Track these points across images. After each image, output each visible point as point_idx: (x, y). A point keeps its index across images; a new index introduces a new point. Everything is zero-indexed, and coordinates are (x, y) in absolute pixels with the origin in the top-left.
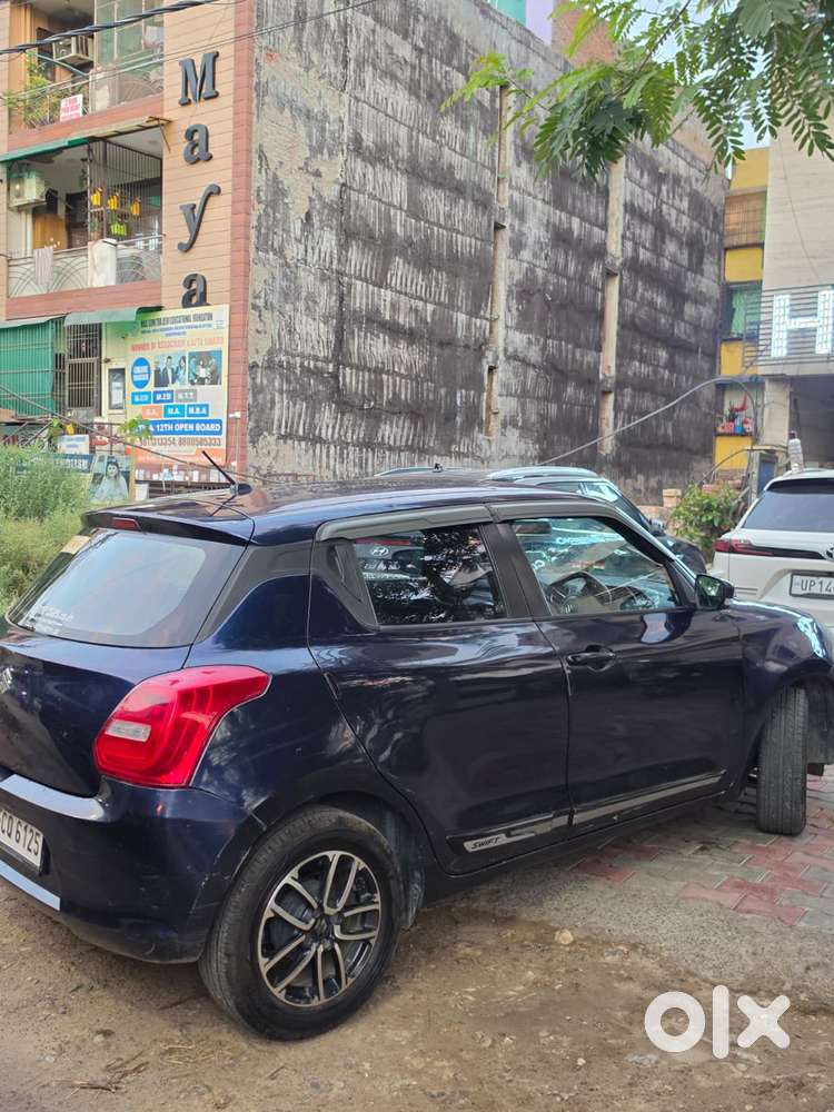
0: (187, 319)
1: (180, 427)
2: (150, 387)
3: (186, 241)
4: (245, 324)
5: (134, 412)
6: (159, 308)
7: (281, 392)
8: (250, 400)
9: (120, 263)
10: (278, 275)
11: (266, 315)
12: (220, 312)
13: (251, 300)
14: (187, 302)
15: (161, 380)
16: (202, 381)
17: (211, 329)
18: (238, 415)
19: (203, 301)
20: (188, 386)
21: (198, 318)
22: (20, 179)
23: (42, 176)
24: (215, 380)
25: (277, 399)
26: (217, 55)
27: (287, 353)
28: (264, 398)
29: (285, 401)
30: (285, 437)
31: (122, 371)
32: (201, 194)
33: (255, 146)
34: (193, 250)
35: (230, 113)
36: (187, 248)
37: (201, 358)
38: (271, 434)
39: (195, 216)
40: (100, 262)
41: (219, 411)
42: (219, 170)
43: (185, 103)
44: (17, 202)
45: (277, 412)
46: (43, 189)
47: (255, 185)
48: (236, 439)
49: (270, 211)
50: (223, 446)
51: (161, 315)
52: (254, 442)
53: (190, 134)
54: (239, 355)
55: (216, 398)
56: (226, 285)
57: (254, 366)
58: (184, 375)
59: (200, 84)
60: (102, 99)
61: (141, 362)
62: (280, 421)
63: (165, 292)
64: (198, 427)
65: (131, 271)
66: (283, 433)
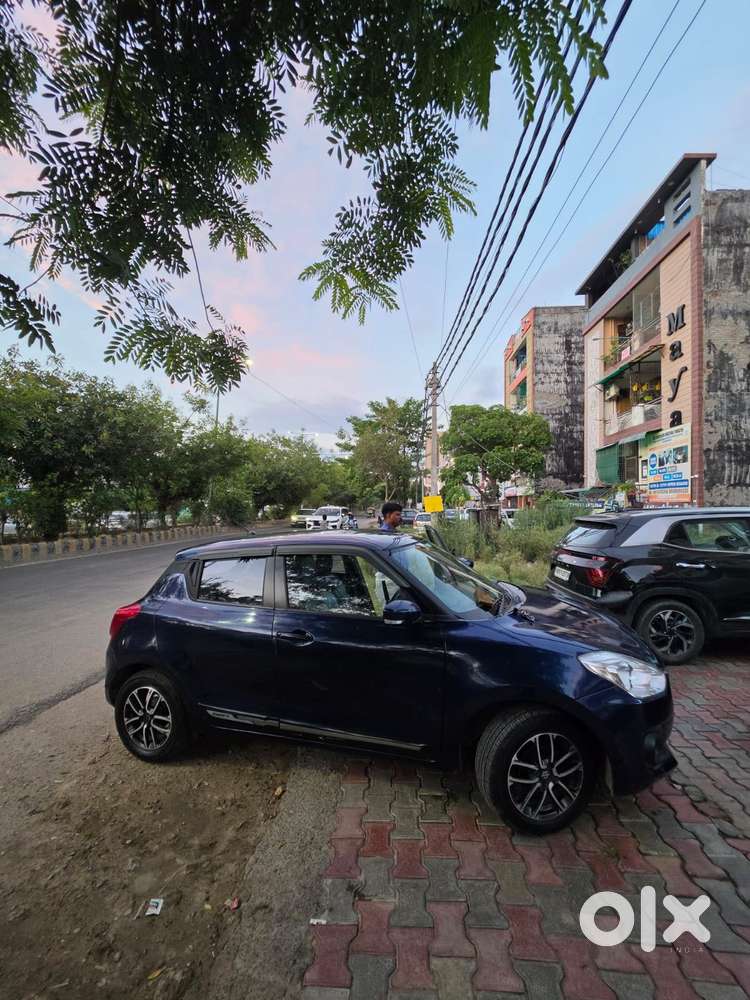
0: (672, 433)
1: (669, 484)
2: (657, 467)
3: (671, 396)
4: (700, 430)
5: (651, 479)
6: (661, 430)
7: (730, 461)
8: (705, 468)
9: (646, 413)
10: (725, 401)
11: (716, 423)
12: (686, 426)
13: (704, 418)
14: (672, 425)
15: (661, 463)
16: (679, 461)
17: (683, 436)
18: (696, 476)
19: (680, 423)
20: (672, 464)
21: (677, 431)
22: (608, 388)
23: (617, 385)
24: (685, 459)
25: (727, 465)
26: (684, 306)
27: (734, 440)
28: (717, 466)
29: (734, 467)
30: (734, 486)
31: (646, 461)
32: (677, 373)
33: (705, 341)
34: (675, 401)
35: (690, 331)
36: (672, 400)
37: (679, 450)
38: (722, 483)
39: (676, 384)
40: (637, 415)
41: (687, 475)
42: (687, 360)
43: (670, 334)
44: (607, 398)
45: (727, 472)
46: (618, 390)
47: (705, 360)
48: (696, 489)
49: (718, 370)
50: (690, 492)
51: (661, 433)
52: (708, 489)
53: (672, 347)
54: (697, 446)
55: (685, 470)
56: (690, 414)
57: (709, 450)
58: (671, 460)
59: (677, 322)
60: (636, 345)
61: (653, 456)
62: (730, 477)
63: (663, 422)
64: (678, 484)
65: (650, 416)
66: (732, 482)
